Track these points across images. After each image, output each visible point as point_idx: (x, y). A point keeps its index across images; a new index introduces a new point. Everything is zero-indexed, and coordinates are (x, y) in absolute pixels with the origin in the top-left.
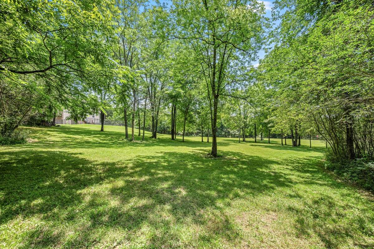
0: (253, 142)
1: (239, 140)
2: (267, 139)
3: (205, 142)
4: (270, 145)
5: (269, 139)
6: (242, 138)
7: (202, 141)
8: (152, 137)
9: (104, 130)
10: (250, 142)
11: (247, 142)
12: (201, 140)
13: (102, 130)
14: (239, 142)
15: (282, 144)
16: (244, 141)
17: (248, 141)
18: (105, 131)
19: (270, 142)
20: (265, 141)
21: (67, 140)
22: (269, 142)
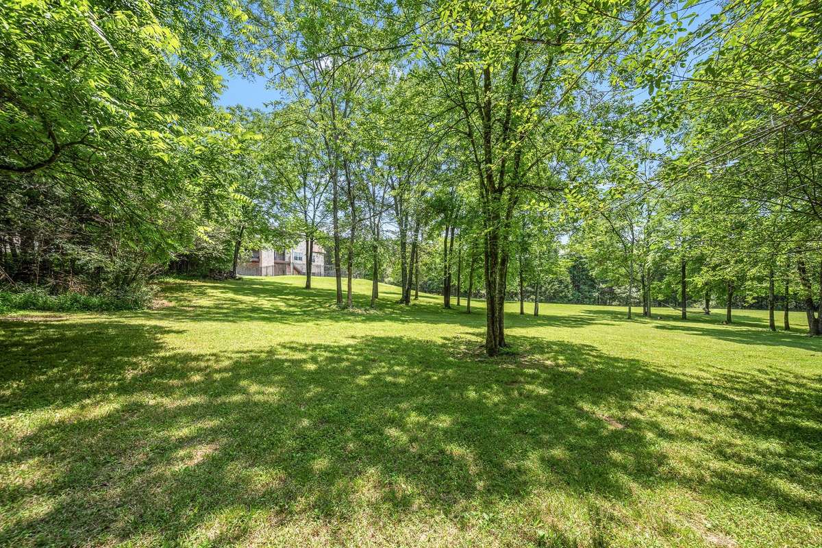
0: (675, 318)
1: (628, 311)
2: (724, 311)
3: (529, 316)
4: (730, 328)
5: (729, 312)
6: (642, 308)
7: (522, 313)
8: (401, 301)
9: (312, 287)
10: (662, 317)
11: (654, 317)
12: (519, 311)
13: (308, 286)
14: (630, 317)
15: (772, 326)
16: (647, 314)
17: (659, 315)
18: (315, 289)
19: (733, 320)
20: (716, 315)
21: (222, 304)
22: (729, 321)
